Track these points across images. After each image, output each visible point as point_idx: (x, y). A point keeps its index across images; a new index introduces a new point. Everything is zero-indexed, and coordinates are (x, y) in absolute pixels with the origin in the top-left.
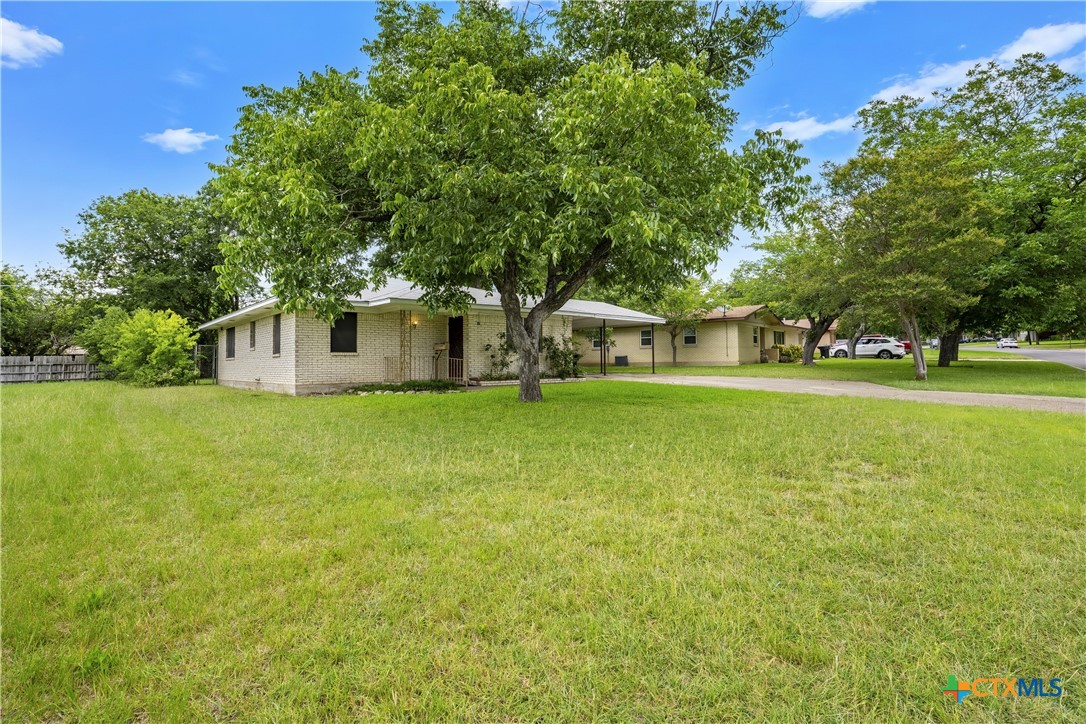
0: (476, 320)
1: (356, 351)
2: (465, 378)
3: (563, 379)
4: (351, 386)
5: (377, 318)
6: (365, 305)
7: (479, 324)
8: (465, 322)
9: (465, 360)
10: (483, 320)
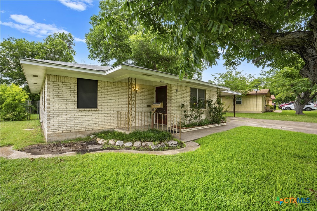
0: (175, 88)
1: (96, 107)
2: (169, 126)
3: (218, 124)
4: (93, 132)
5: (111, 85)
6: (103, 74)
7: (177, 91)
8: (168, 89)
9: (168, 114)
10: (179, 88)
